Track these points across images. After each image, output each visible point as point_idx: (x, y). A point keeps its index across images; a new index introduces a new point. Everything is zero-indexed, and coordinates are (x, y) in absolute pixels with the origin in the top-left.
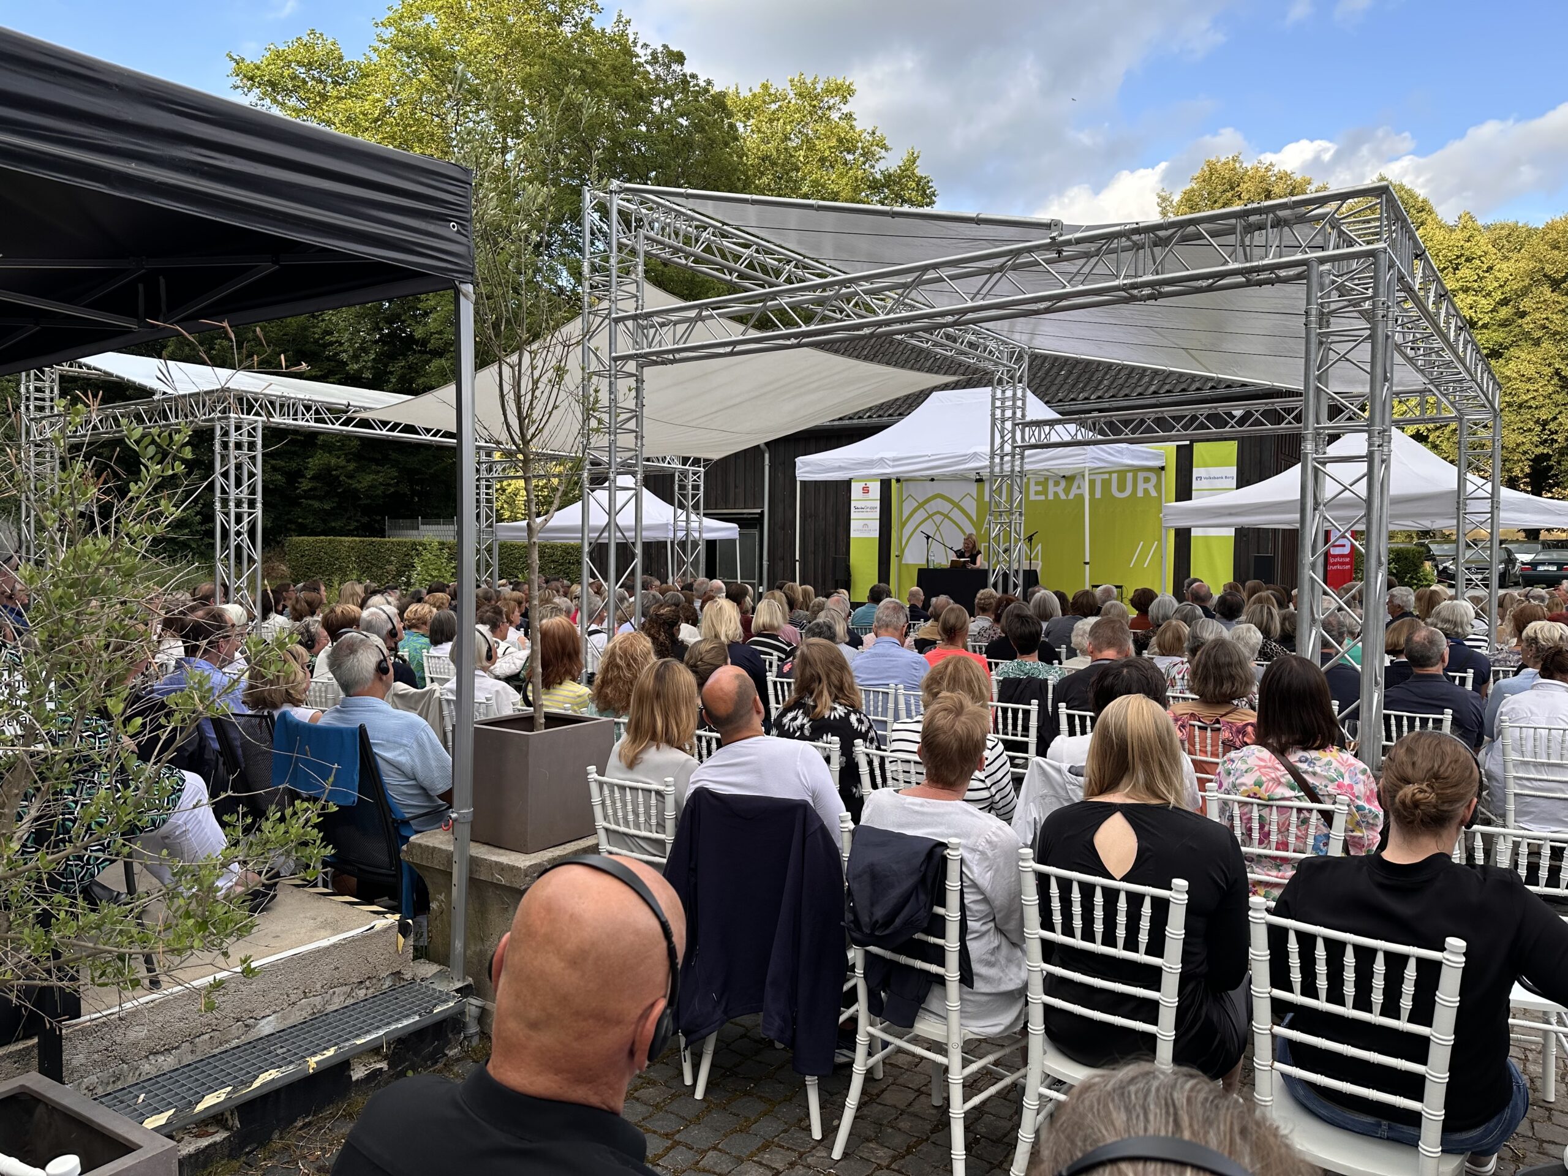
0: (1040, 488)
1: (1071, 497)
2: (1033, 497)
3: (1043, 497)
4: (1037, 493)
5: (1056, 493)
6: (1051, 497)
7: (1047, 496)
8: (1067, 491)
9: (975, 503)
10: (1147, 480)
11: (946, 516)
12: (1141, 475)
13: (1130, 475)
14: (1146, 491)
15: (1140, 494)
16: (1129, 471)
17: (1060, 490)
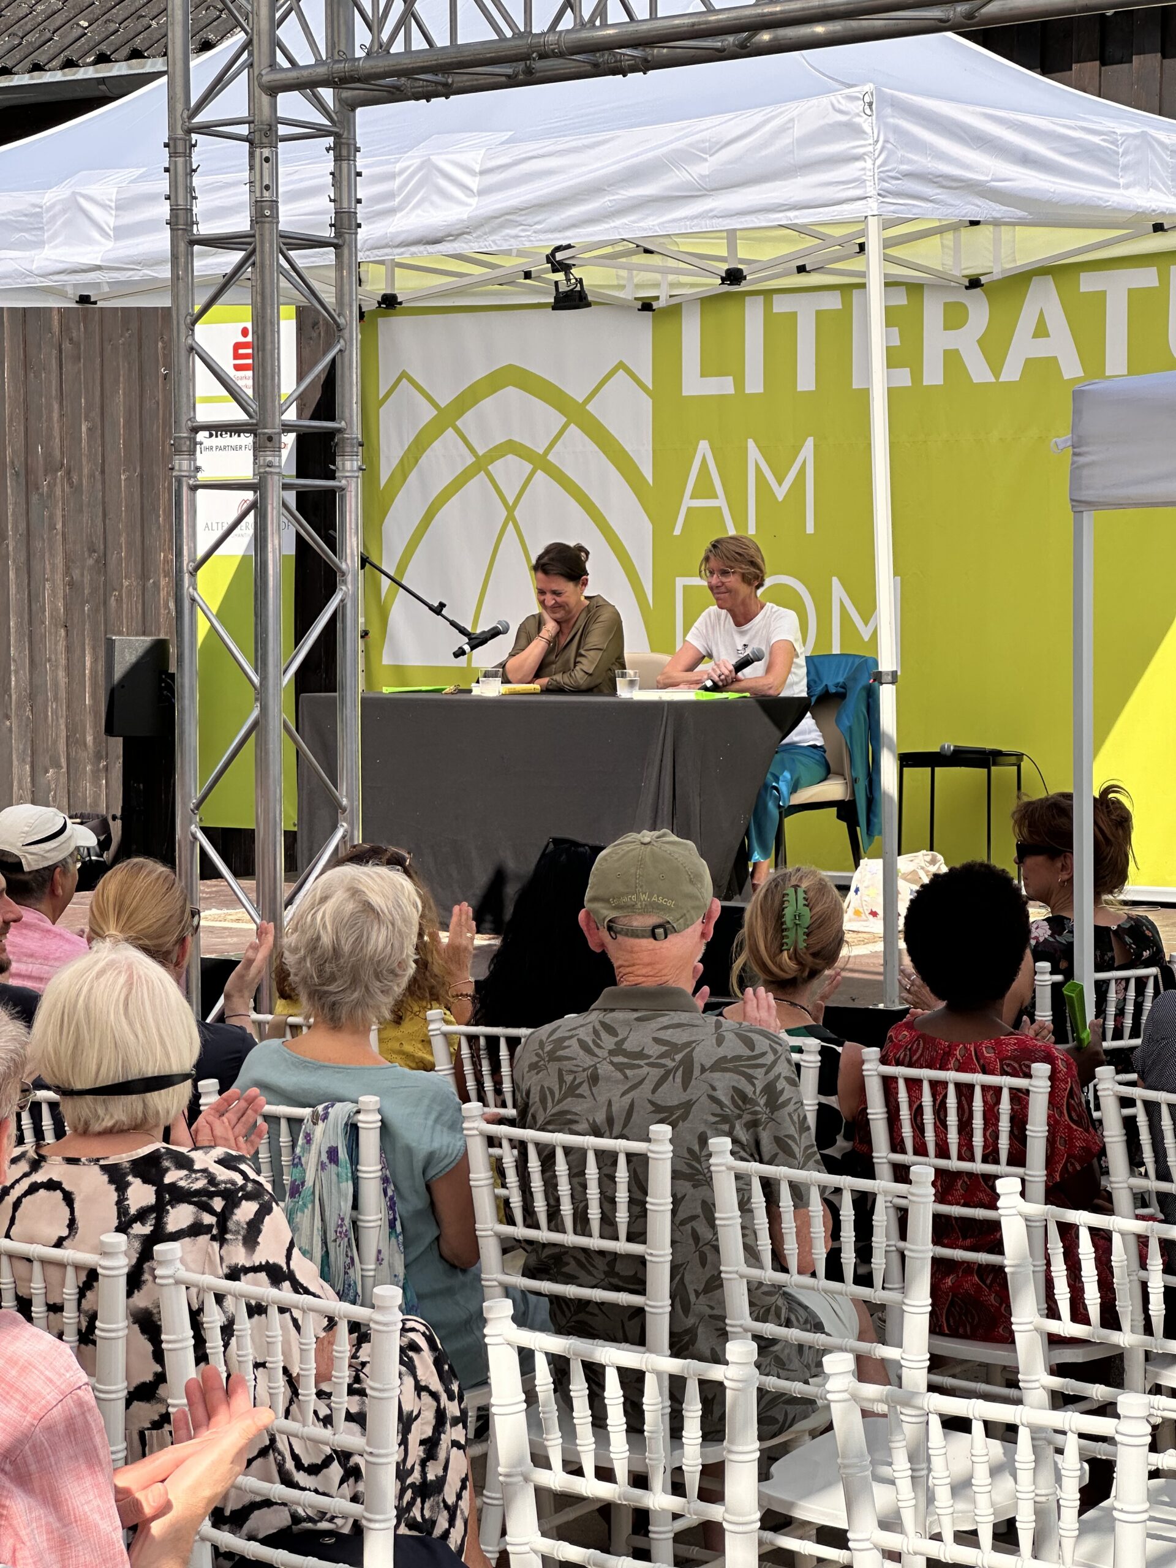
0: (891, 337)
1: (1011, 372)
3: (901, 377)
5: (952, 359)
6: (933, 375)
7: (917, 373)
8: (996, 346)
9: (647, 403)
11: (541, 462)
17: (967, 340)
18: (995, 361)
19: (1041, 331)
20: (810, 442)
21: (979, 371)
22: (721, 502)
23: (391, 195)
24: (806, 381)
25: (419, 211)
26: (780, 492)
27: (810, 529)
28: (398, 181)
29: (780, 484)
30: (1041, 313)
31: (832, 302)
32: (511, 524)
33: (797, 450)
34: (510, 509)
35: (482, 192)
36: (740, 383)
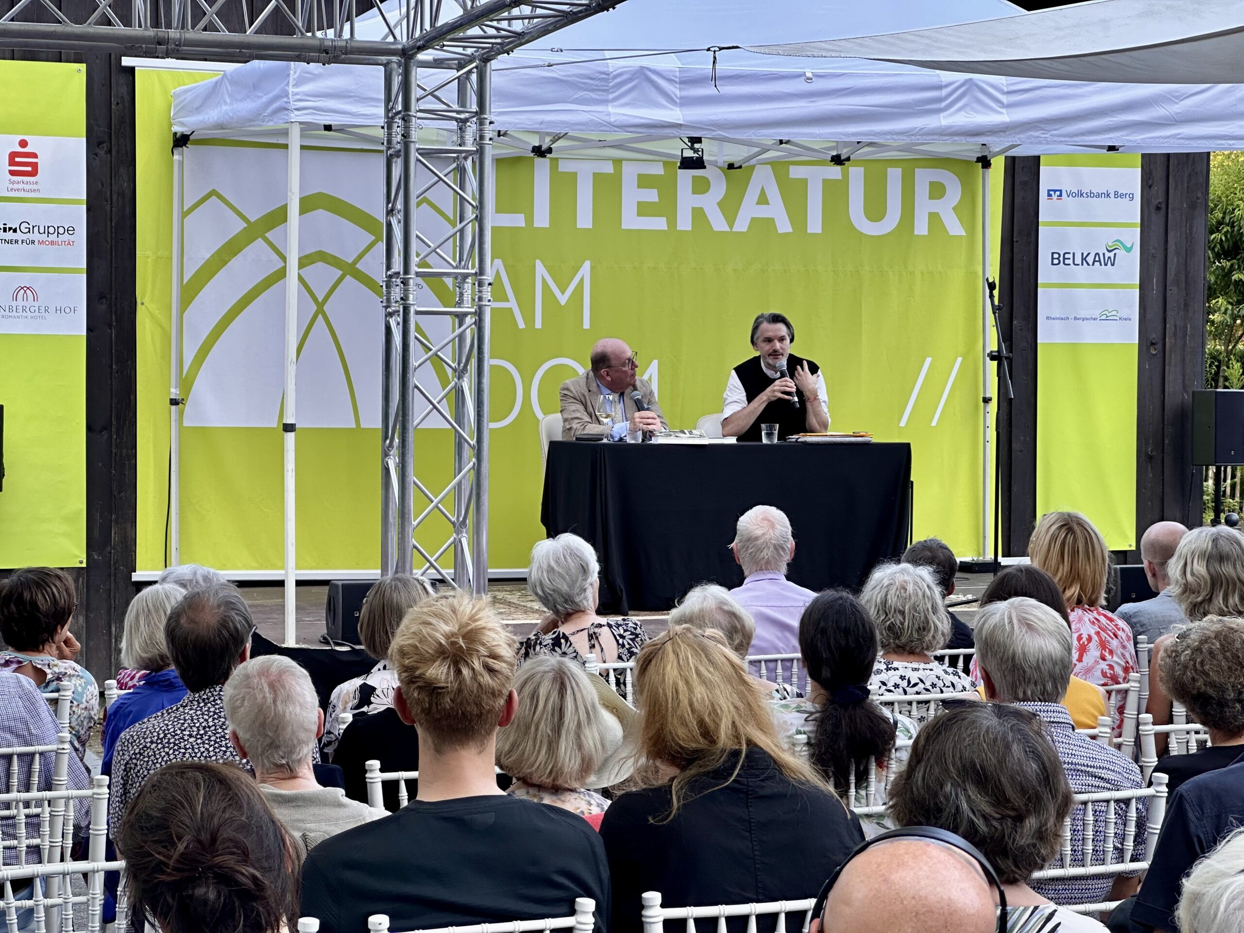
0: (651, 196)
1: (741, 225)
2: (631, 220)
3: (659, 224)
4: (644, 209)
5: (699, 214)
6: (685, 223)
7: (672, 221)
8: (730, 207)
10: (937, 191)
11: (350, 269)
12: (923, 177)
13: (895, 175)
14: (934, 218)
15: (921, 228)
16: (893, 162)
17: (710, 202)
18: (731, 217)
19: (763, 200)
20: (587, 265)
21: (718, 223)
22: (512, 303)
23: (940, 100)
24: (585, 220)
25: (963, 113)
26: (563, 299)
27: (586, 325)
28: (944, 92)
29: (563, 293)
30: (763, 189)
31: (608, 168)
32: (320, 316)
33: (576, 269)
34: (320, 306)
35: (1009, 106)
36: (530, 219)
